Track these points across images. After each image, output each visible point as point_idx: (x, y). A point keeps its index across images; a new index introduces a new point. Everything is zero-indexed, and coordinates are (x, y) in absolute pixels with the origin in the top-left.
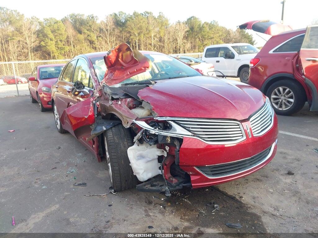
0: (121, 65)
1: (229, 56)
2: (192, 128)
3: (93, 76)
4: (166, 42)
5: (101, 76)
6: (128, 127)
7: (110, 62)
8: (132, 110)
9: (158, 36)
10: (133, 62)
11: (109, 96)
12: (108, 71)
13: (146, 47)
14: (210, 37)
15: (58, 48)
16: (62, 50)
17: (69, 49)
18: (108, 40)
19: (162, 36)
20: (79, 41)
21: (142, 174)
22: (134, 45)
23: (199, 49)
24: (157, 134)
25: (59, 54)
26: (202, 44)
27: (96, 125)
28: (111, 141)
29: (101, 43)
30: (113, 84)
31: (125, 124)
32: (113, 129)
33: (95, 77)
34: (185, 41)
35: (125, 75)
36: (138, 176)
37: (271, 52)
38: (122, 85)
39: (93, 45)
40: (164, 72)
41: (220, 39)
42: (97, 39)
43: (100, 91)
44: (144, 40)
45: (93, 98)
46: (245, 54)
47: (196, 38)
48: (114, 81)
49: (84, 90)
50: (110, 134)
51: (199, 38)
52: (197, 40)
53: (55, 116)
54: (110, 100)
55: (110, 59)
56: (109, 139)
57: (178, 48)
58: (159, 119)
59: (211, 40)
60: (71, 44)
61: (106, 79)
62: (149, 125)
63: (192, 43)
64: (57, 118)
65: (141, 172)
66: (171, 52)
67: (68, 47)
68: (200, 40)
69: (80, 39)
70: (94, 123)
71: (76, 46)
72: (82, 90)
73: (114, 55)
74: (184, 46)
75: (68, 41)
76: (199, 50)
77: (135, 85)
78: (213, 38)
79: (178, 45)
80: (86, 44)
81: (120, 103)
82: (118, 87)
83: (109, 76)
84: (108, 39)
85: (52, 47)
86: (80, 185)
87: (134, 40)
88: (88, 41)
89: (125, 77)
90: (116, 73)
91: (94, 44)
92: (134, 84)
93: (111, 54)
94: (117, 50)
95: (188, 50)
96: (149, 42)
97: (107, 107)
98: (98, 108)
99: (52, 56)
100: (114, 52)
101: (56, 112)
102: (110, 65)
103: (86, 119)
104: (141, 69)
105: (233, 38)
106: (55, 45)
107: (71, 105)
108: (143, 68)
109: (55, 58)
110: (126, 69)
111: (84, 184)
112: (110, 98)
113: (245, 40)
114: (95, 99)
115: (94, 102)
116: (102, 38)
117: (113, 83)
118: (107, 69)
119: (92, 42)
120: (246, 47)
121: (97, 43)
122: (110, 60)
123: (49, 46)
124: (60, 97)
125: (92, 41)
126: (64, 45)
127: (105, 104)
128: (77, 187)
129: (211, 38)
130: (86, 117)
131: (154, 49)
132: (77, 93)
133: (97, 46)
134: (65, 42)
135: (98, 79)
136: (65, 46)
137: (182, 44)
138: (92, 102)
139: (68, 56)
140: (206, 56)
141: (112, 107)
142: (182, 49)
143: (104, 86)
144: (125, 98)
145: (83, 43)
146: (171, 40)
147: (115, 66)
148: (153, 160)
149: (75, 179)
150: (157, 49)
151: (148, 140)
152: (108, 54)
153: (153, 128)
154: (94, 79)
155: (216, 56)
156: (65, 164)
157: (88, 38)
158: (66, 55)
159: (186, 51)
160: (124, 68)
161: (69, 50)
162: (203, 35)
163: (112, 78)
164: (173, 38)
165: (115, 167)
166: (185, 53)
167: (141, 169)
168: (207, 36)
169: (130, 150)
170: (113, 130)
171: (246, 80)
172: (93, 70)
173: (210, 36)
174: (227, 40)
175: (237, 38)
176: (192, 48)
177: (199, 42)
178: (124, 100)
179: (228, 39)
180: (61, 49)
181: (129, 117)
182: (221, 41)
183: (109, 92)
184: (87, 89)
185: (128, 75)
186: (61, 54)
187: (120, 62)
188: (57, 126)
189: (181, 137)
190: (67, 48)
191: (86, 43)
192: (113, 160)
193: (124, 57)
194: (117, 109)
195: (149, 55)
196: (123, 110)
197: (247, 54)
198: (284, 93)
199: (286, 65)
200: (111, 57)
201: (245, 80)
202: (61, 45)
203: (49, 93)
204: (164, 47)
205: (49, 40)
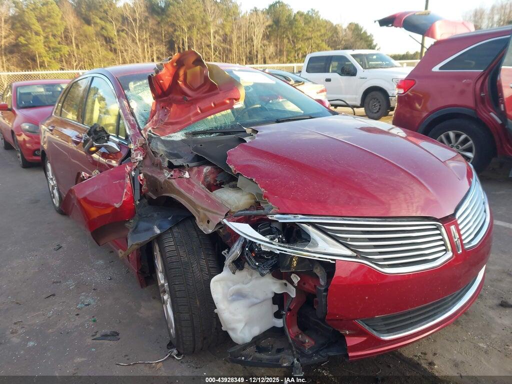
0: (184, 93)
1: (348, 71)
2: (353, 240)
3: (126, 115)
4: (234, 42)
5: (142, 115)
6: (210, 231)
7: (161, 86)
8: (214, 192)
9: (221, 32)
10: (208, 88)
11: (164, 159)
12: (156, 105)
13: (201, 50)
14: (305, 37)
15: (49, 48)
16: (57, 52)
17: (68, 51)
18: (137, 37)
19: (229, 33)
20: (86, 36)
21: (242, 330)
22: (181, 46)
23: (288, 55)
24: (278, 252)
25: (50, 59)
26: (293, 48)
27: (138, 219)
28: (174, 259)
29: (124, 43)
30: (169, 133)
31: (201, 223)
32: (175, 230)
33: (132, 118)
34: (266, 42)
35: (191, 114)
36: (231, 334)
37: (436, 69)
38: (186, 134)
39: (111, 44)
40: (258, 106)
41: (322, 41)
42: (118, 35)
43: (142, 146)
44: (197, 38)
45: (131, 164)
46: (374, 68)
47: (284, 38)
48: (170, 126)
49: (110, 144)
50: (170, 243)
51: (289, 39)
52: (286, 41)
53: (48, 182)
54: (165, 168)
55: (161, 81)
56: (168, 255)
57: (254, 53)
58: (279, 218)
59: (308, 41)
60: (72, 42)
61: (153, 122)
62: (259, 233)
63: (277, 46)
64: (53, 186)
65: (240, 326)
66: (243, 60)
67: (67, 47)
68: (289, 42)
69: (88, 33)
70: (134, 216)
71: (82, 46)
72: (104, 144)
73: (169, 74)
74: (264, 50)
75: (66, 37)
76: (289, 58)
77: (212, 135)
78: (311, 38)
79: (254, 49)
80: (99, 43)
81: (187, 175)
82: (180, 139)
83: (158, 117)
84: (137, 35)
85: (38, 46)
86: (105, 336)
87: (181, 38)
88: (101, 38)
89: (192, 119)
90: (173, 109)
91: (113, 43)
92: (212, 133)
93: (164, 71)
94: (175, 64)
95: (270, 58)
96: (207, 42)
97: (160, 182)
98: (141, 186)
99: (40, 62)
100: (170, 67)
101: (51, 175)
102: (160, 91)
103: (116, 208)
104: (224, 103)
105: (342, 40)
106: (45, 42)
107: (83, 179)
108: (228, 101)
109: (45, 66)
110: (195, 101)
111: (114, 335)
112: (166, 164)
113: (361, 44)
114: (134, 167)
115: (133, 173)
116: (127, 33)
117: (168, 131)
118: (154, 101)
119: (109, 40)
120: (375, 57)
121: (117, 41)
122: (160, 83)
123: (33, 45)
124: (57, 144)
125: (109, 38)
126: (59, 43)
127: (156, 176)
128: (101, 341)
129: (308, 39)
130: (117, 205)
131: (214, 54)
132: (93, 149)
133: (118, 48)
134: (61, 38)
135: (136, 121)
136: (61, 45)
137: (261, 47)
138: (130, 174)
139: (67, 63)
140: (308, 70)
141: (172, 184)
142: (261, 56)
143: (150, 138)
144: (198, 166)
145: (93, 41)
146: (243, 40)
147: (171, 96)
148: (264, 300)
149: (94, 321)
150: (220, 54)
151: (257, 264)
152: (157, 72)
153: (267, 240)
154: (129, 121)
155: (326, 70)
156: (71, 284)
157: (103, 33)
158: (65, 61)
159: (267, 60)
160: (188, 99)
161: (68, 53)
162: (295, 34)
163: (167, 119)
164: (246, 36)
165: (182, 315)
166: (265, 62)
167: (239, 321)
168: (302, 34)
169: (217, 281)
170: (176, 234)
171: (375, 113)
172: (125, 103)
173: (306, 35)
174: (332, 43)
175: (349, 40)
176: (276, 54)
177: (289, 44)
178: (195, 169)
179: (335, 41)
180: (55, 50)
181: (210, 209)
182: (324, 43)
183: (162, 150)
184: (114, 142)
185: (197, 114)
186: (54, 59)
187: (181, 88)
188: (54, 200)
189: (330, 261)
190: (66, 49)
191: (99, 41)
192: (178, 299)
193: (189, 77)
194: (182, 190)
195: (232, 72)
196: (195, 192)
197: (378, 68)
198: (456, 141)
199: (462, 92)
200: (163, 78)
201: (373, 112)
202: (54, 43)
203: (34, 135)
204: (230, 51)
205: (34, 34)
